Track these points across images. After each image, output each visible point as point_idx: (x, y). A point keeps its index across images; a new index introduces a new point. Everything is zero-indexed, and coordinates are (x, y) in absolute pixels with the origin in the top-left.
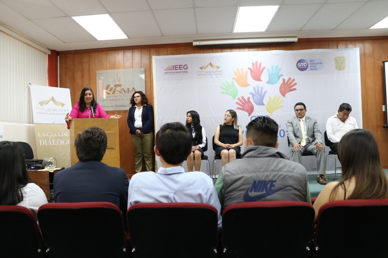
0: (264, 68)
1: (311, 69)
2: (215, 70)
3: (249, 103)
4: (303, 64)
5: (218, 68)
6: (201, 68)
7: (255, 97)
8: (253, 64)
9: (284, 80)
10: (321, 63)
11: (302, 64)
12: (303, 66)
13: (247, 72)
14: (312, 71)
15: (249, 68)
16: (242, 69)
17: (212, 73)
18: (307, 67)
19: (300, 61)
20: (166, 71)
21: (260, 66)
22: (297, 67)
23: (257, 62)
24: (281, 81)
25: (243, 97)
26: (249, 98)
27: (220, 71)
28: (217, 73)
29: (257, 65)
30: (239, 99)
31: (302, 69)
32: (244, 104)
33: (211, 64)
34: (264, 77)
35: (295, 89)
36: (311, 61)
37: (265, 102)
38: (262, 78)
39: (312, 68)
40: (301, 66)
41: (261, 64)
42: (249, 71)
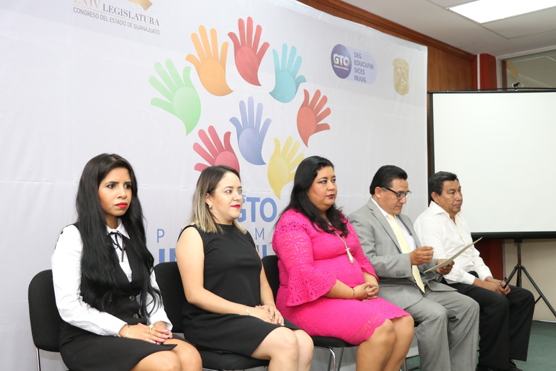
0: (266, 46)
1: (357, 78)
2: (136, 8)
3: (228, 153)
4: (343, 60)
5: (147, 5)
7: (243, 134)
8: (241, 22)
9: (306, 93)
10: (372, 67)
11: (341, 57)
12: (342, 65)
13: (225, 45)
15: (231, 35)
16: (213, 32)
17: (127, 19)
18: (349, 67)
19: (338, 49)
21: (257, 37)
23: (250, 21)
24: (299, 99)
25: (212, 129)
26: (228, 135)
27: (151, 20)
28: (142, 23)
29: (250, 30)
30: (201, 133)
31: (342, 73)
32: (215, 154)
34: (266, 72)
35: (326, 127)
36: (357, 55)
37: (266, 155)
39: (357, 74)
41: (259, 29)
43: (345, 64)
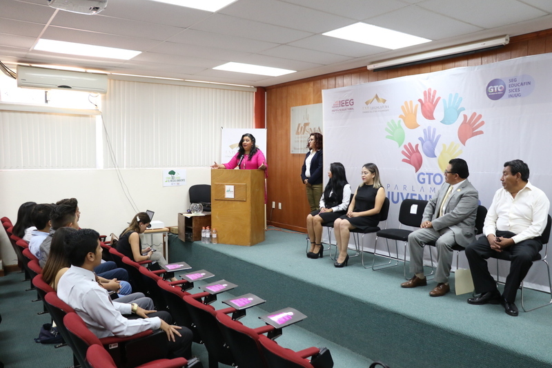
0: (439, 98)
1: (511, 96)
2: (381, 104)
3: (417, 154)
4: (498, 88)
5: (384, 101)
6: (367, 103)
7: (424, 144)
8: (425, 93)
9: (465, 116)
10: (529, 83)
11: (495, 87)
12: (498, 91)
13: (417, 106)
14: (511, 99)
15: (420, 100)
16: (411, 102)
17: (378, 110)
18: (504, 91)
19: (493, 83)
20: (333, 109)
21: (434, 97)
22: (488, 93)
23: (430, 89)
24: (460, 120)
25: (410, 144)
26: (417, 146)
27: (386, 106)
28: (383, 109)
29: (430, 94)
30: (405, 147)
31: (495, 97)
32: (411, 154)
33: (377, 97)
34: (439, 113)
35: (481, 132)
36: (511, 80)
37: (437, 152)
38: (435, 114)
39: (511, 93)
40: (494, 92)
41: (435, 92)
42: (419, 104)
43: (499, 90)
